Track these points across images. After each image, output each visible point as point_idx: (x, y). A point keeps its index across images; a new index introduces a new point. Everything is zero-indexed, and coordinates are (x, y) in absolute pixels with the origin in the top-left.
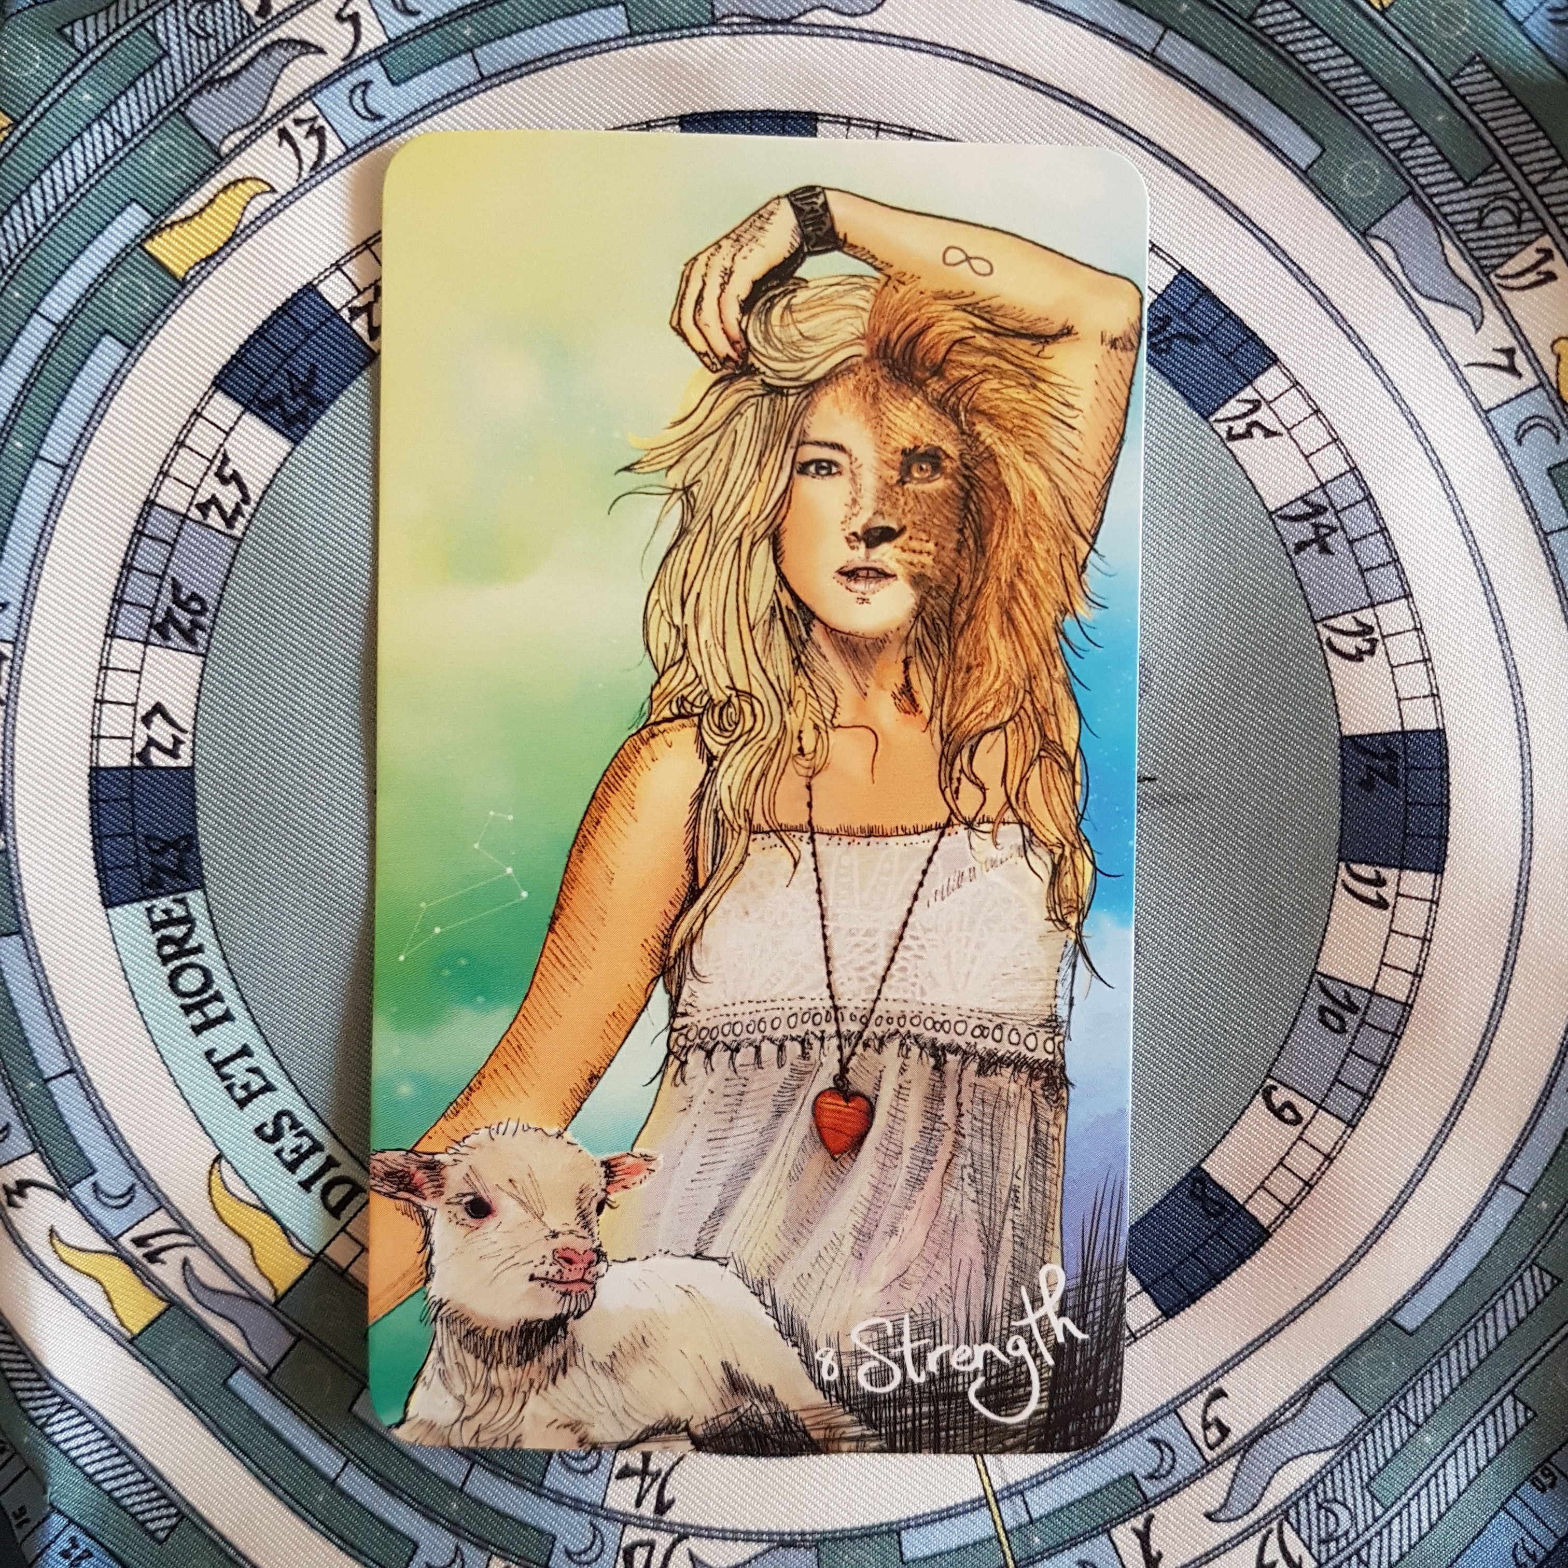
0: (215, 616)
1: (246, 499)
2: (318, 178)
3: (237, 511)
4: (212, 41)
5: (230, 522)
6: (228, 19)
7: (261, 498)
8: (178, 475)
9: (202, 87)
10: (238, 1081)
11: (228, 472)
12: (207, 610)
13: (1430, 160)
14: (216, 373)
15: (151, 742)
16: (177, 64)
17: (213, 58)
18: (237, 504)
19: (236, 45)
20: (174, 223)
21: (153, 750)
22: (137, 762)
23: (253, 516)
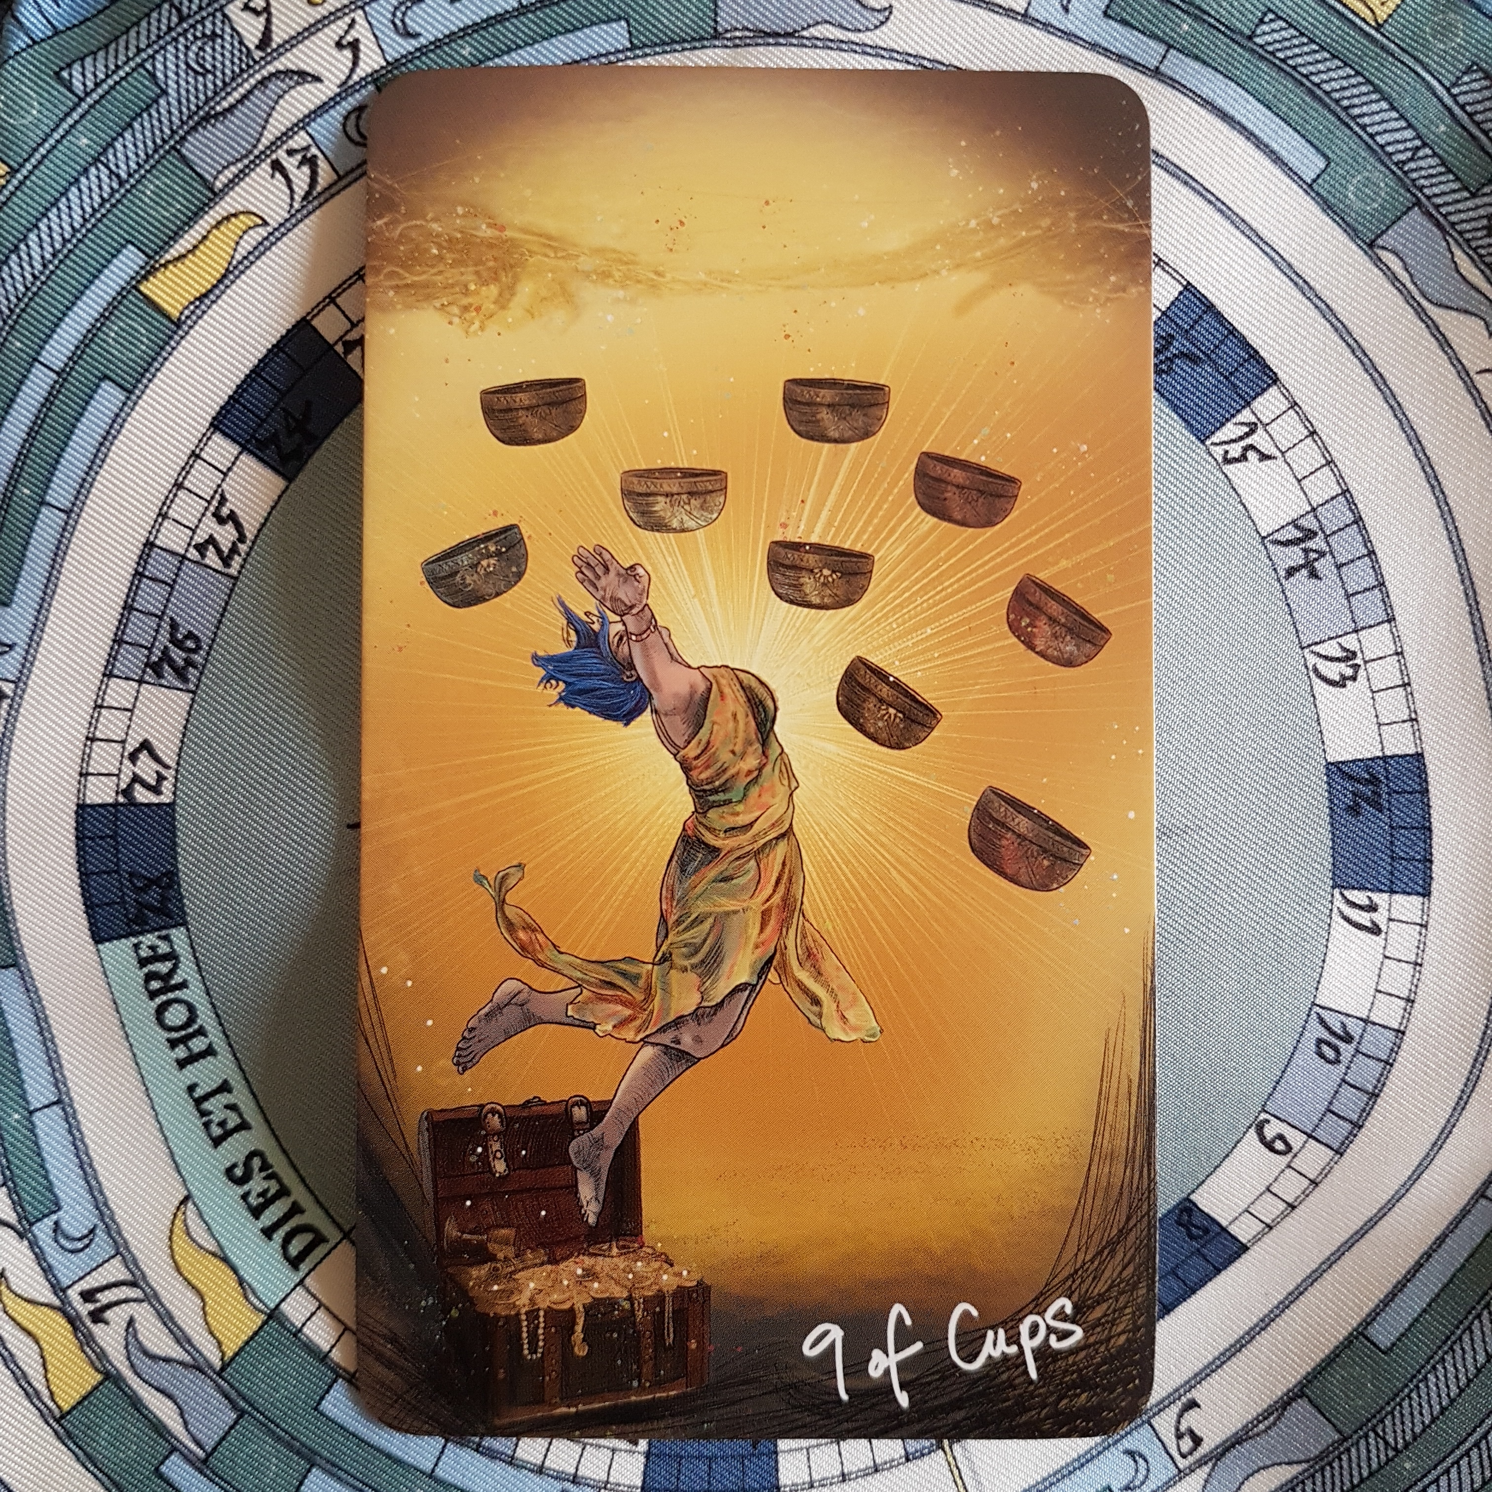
0: (208, 654)
1: (242, 538)
2: (310, 207)
3: (234, 550)
4: (210, 76)
5: (226, 562)
6: (227, 54)
7: (256, 537)
8: (176, 516)
9: (198, 123)
10: (216, 1118)
11: (225, 511)
12: (200, 648)
13: (1431, 171)
14: (213, 413)
15: (136, 779)
16: (174, 102)
17: (210, 94)
18: (234, 544)
19: (233, 79)
20: (169, 262)
21: (137, 787)
22: (121, 799)
23: (248, 554)
